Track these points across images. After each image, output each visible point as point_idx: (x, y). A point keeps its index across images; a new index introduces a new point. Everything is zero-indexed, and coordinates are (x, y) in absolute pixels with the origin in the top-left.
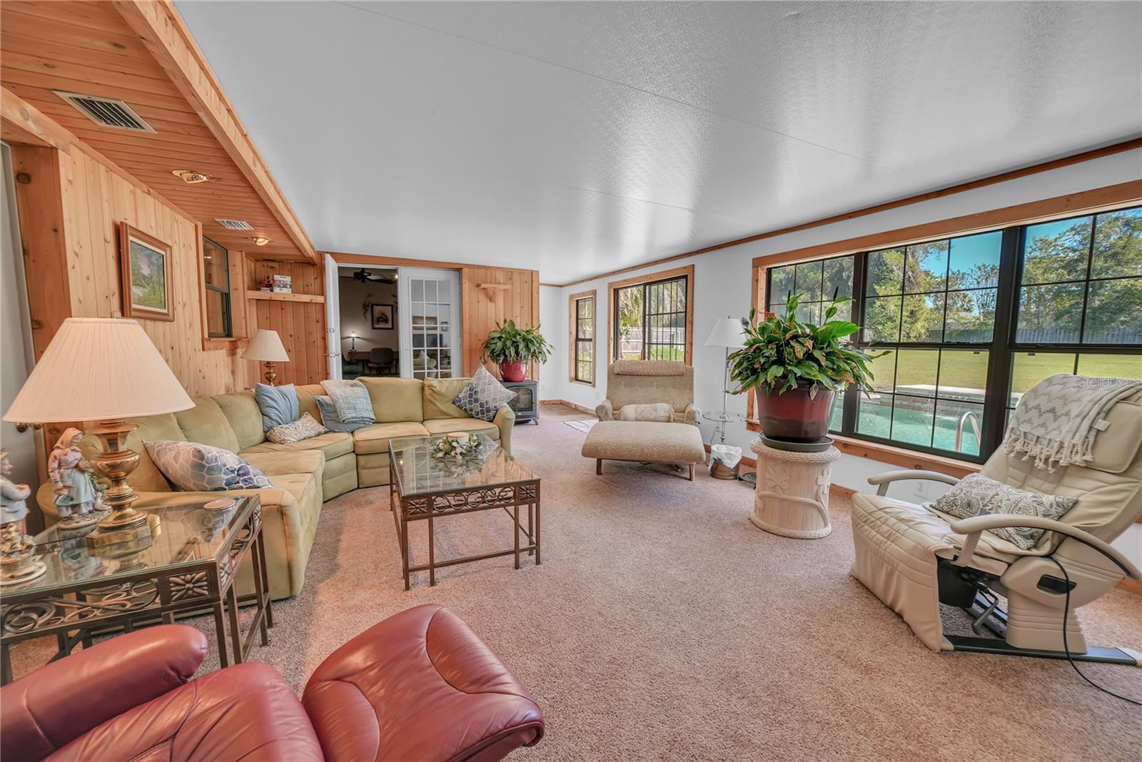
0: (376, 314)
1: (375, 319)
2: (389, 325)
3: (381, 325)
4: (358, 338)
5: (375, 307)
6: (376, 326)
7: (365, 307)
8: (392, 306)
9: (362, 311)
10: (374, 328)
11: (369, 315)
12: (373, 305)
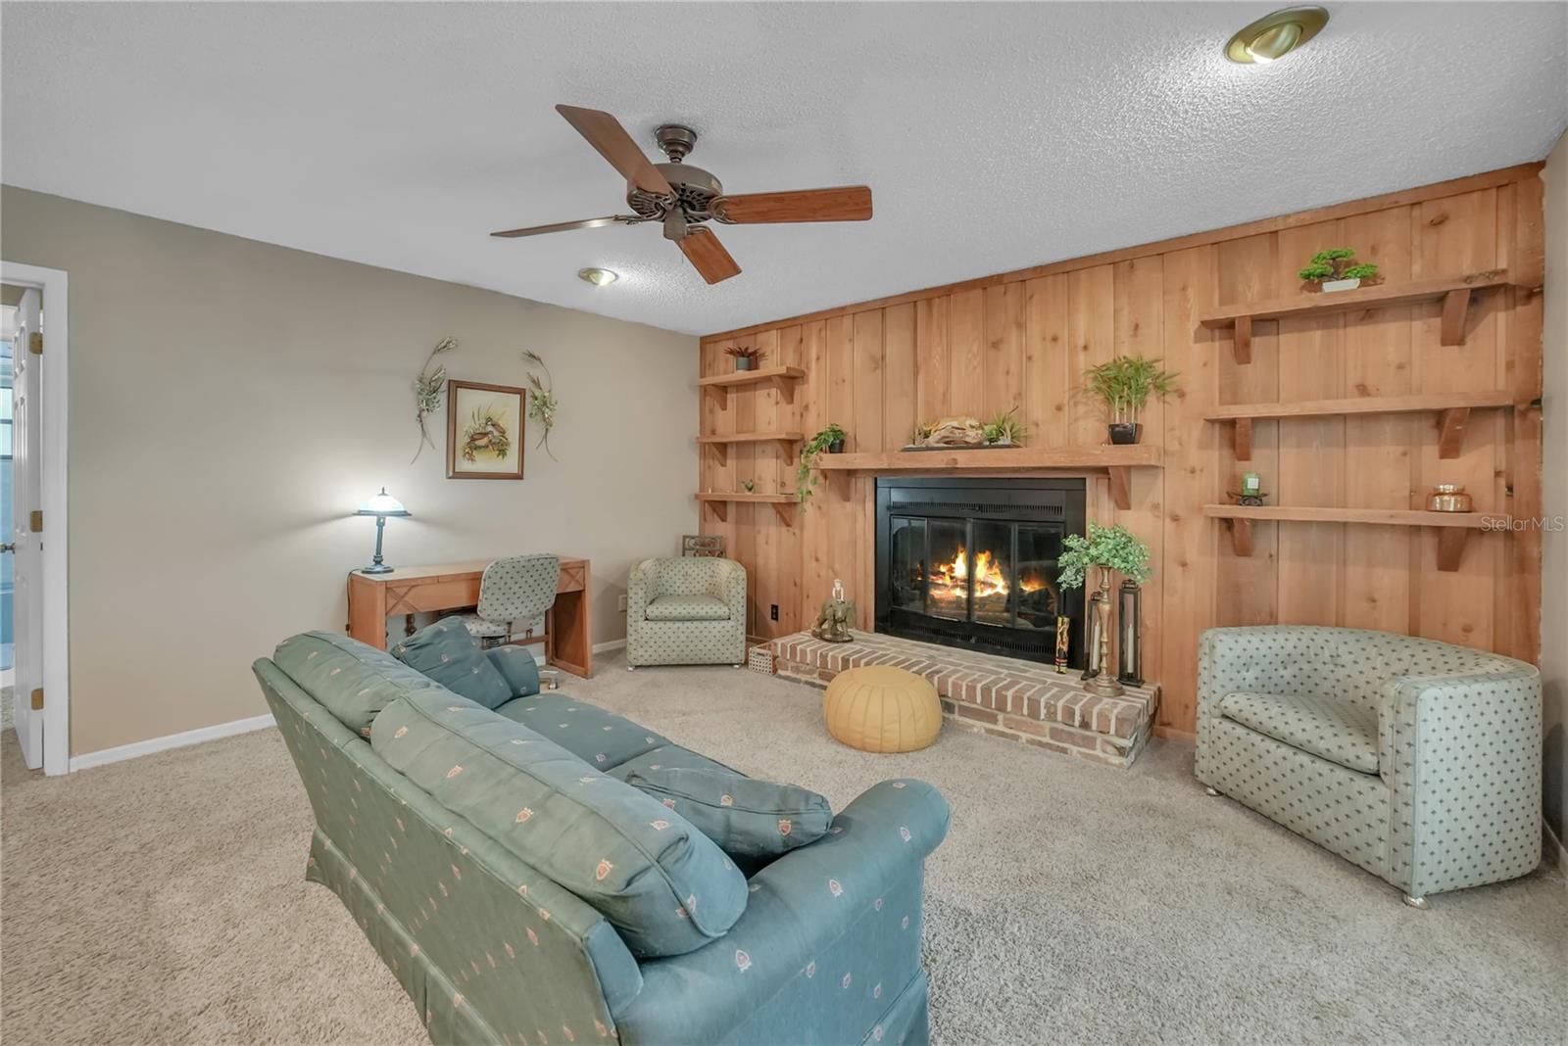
0: (467, 425)
1: (462, 440)
2: (510, 464)
3: (485, 462)
4: (404, 514)
5: (464, 395)
6: (464, 466)
7: (428, 390)
8: (521, 392)
9: (409, 404)
10: (458, 476)
11: (437, 420)
12: (456, 385)
